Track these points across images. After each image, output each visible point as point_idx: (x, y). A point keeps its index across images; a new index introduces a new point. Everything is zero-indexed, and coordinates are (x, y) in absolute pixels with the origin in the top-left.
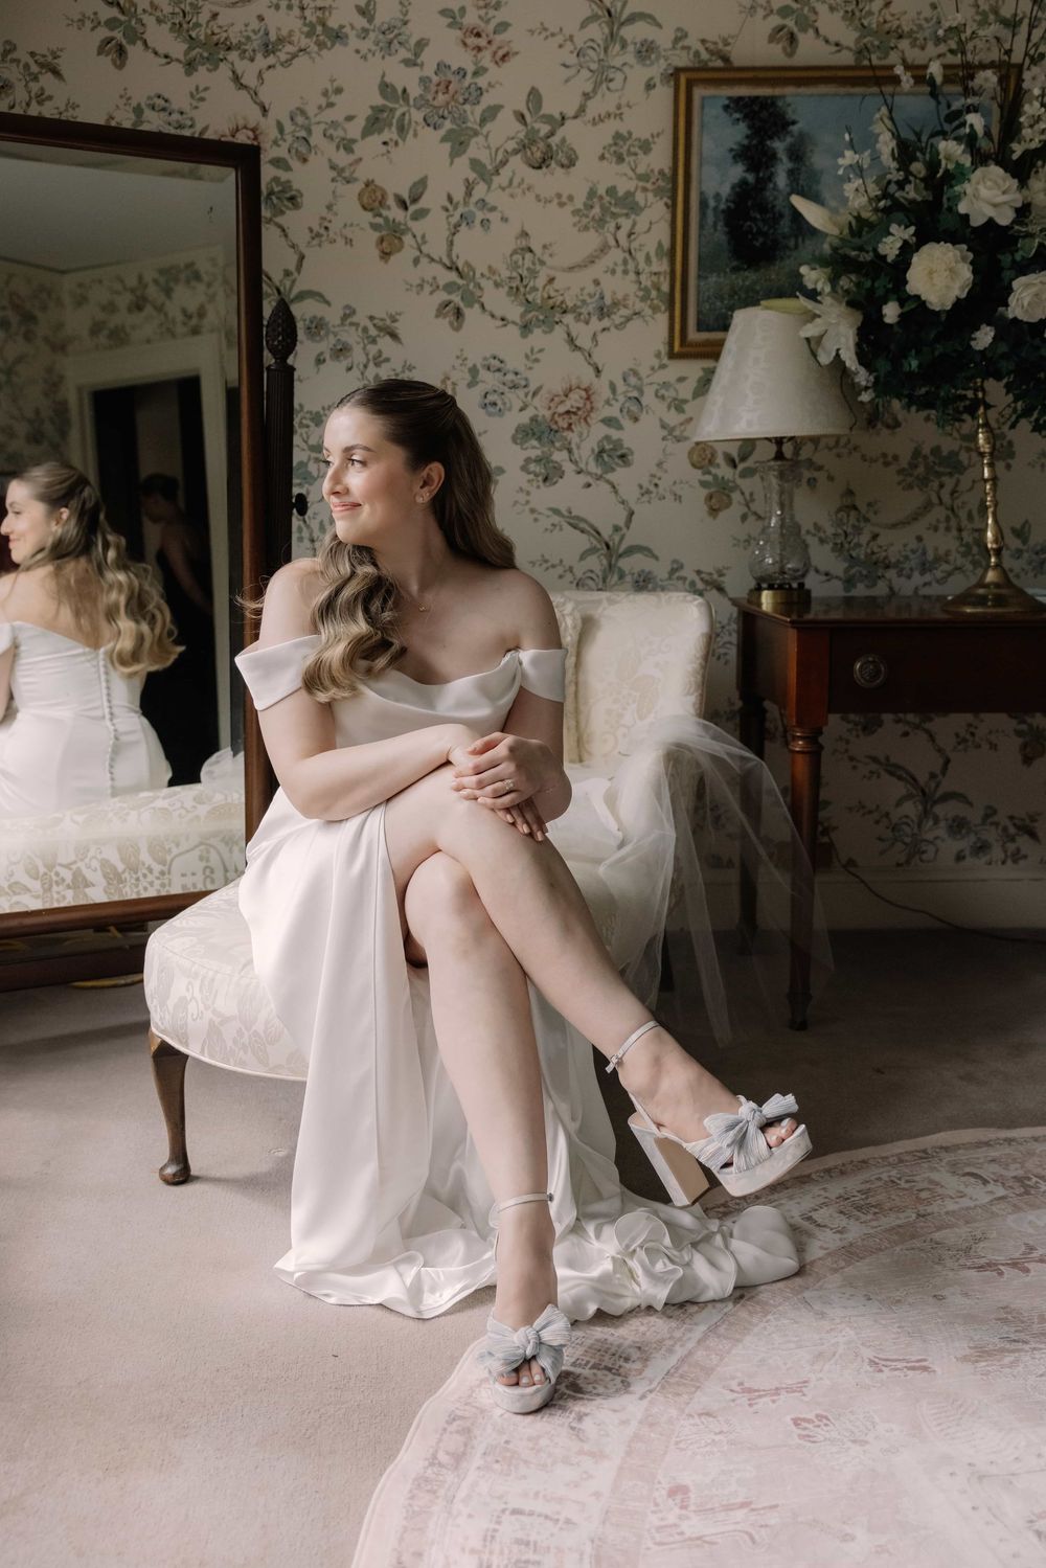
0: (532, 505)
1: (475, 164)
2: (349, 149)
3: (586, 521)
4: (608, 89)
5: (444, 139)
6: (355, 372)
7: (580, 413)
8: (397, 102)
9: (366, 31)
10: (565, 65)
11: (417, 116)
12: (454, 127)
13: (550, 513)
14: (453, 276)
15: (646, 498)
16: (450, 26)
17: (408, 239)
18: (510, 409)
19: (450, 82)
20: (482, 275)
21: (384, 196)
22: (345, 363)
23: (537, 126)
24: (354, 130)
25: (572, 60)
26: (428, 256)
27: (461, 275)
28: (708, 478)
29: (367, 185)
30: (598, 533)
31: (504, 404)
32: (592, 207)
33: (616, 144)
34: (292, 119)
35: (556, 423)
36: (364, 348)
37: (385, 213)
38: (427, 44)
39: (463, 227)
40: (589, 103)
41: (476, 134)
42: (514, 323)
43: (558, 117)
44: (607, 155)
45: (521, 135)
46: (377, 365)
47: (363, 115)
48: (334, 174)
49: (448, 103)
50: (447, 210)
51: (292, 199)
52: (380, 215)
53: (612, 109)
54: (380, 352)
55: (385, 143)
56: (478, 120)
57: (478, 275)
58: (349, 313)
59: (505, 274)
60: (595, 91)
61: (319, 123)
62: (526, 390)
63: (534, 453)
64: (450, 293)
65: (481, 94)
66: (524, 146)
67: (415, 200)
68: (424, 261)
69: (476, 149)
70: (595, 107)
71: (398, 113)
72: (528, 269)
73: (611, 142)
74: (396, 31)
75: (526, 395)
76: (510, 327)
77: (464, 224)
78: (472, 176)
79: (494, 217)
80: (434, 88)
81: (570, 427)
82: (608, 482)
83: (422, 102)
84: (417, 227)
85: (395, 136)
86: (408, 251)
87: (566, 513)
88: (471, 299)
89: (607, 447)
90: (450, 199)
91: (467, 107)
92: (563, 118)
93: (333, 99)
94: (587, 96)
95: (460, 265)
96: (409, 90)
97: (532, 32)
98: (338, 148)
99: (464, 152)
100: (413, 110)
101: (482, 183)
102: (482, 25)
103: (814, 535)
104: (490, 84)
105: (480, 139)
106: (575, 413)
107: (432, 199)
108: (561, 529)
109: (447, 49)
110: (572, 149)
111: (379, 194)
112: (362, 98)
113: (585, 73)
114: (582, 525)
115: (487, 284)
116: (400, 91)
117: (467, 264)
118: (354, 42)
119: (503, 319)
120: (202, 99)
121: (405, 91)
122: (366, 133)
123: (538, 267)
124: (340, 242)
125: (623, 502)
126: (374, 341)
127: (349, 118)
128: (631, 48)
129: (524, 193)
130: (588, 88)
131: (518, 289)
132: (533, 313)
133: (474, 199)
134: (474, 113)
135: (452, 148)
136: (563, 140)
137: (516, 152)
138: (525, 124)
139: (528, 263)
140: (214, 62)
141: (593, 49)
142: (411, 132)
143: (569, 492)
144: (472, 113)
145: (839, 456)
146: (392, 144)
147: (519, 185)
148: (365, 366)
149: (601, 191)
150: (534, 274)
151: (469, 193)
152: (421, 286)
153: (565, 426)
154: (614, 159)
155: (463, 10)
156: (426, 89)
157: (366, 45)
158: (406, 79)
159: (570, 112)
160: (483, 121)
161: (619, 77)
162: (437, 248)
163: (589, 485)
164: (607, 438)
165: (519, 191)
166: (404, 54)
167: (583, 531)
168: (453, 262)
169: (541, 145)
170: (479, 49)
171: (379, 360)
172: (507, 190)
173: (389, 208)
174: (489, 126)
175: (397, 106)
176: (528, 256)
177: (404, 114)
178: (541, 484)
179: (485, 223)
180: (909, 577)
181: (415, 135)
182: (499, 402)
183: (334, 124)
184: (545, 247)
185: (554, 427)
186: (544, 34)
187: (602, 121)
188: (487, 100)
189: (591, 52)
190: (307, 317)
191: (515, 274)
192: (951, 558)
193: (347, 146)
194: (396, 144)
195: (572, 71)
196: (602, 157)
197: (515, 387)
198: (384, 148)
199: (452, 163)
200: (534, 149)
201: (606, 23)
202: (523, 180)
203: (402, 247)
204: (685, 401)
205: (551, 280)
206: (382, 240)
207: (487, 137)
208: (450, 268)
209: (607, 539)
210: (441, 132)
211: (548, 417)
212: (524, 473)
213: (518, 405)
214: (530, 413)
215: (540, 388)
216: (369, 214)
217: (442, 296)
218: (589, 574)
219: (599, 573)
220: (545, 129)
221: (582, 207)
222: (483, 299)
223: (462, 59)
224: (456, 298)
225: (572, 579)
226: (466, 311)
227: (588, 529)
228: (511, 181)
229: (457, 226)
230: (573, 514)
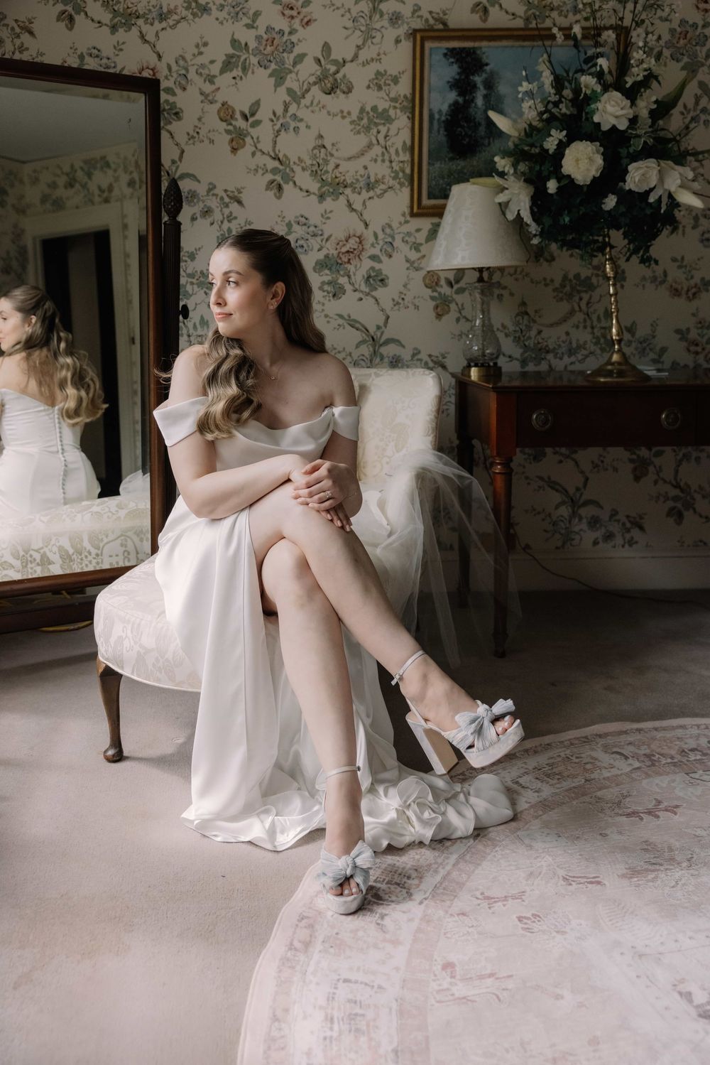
0: (325, 313)
1: (290, 92)
2: (212, 82)
3: (358, 322)
4: (372, 43)
5: (270, 76)
6: (216, 226)
7: (355, 252)
8: (242, 51)
10: (345, 28)
11: (254, 60)
12: (277, 67)
13: (337, 317)
14: (276, 164)
15: (397, 307)
17: (248, 140)
18: (312, 250)
19: (274, 39)
20: (294, 163)
21: (233, 111)
22: (209, 220)
23: (328, 67)
24: (215, 69)
25: (350, 24)
26: (261, 151)
27: (281, 163)
28: (436, 294)
29: (223, 105)
30: (367, 331)
31: (308, 246)
32: (362, 119)
33: (377, 78)
34: (176, 62)
35: (341, 258)
36: (221, 211)
37: (234, 123)
38: (260, 14)
39: (283, 133)
40: (361, 52)
41: (290, 72)
42: (314, 194)
43: (341, 61)
44: (371, 85)
45: (319, 73)
46: (229, 221)
47: (221, 59)
48: (202, 98)
49: (273, 52)
50: (272, 121)
51: (176, 114)
52: (231, 124)
53: (375, 56)
54: (231, 212)
55: (234, 78)
56: (292, 63)
57: (292, 163)
58: (212, 188)
59: (309, 162)
60: (364, 44)
61: (193, 65)
62: (322, 237)
63: (326, 279)
64: (274, 174)
65: (294, 46)
66: (320, 80)
67: (253, 115)
68: (258, 154)
69: (290, 82)
70: (365, 55)
71: (242, 59)
72: (323, 159)
73: (374, 77)
74: (241, 6)
75: (322, 241)
76: (312, 196)
77: (283, 130)
78: (288, 99)
80: (264, 43)
81: (349, 262)
82: (373, 297)
83: (257, 52)
84: (254, 132)
85: (240, 74)
86: (249, 148)
87: (347, 318)
88: (288, 178)
89: (373, 274)
90: (274, 114)
91: (285, 55)
92: (344, 62)
93: (202, 49)
94: (359, 47)
95: (281, 156)
96: (249, 44)
97: (325, 6)
98: (205, 81)
99: (283, 84)
100: (251, 57)
101: (294, 104)
103: (502, 331)
104: (299, 40)
105: (293, 75)
106: (352, 252)
107: (263, 114)
108: (344, 328)
110: (350, 82)
111: (230, 110)
112: (219, 50)
113: (358, 33)
114: (357, 325)
115: (298, 169)
116: (243, 45)
117: (285, 156)
118: (215, 13)
119: (307, 192)
120: (121, 50)
121: (246, 44)
122: (222, 71)
123: (329, 158)
124: (207, 141)
125: (382, 310)
126: (227, 206)
127: (212, 62)
128: (386, 17)
129: (320, 110)
130: (360, 42)
131: (316, 171)
132: (326, 188)
133: (289, 114)
134: (289, 59)
135: (276, 80)
136: (344, 76)
137: (315, 83)
138: (321, 66)
139: (323, 155)
140: (128, 26)
141: (363, 17)
142: (250, 71)
143: (348, 304)
145: (516, 280)
146: (238, 78)
147: (317, 105)
148: (222, 222)
149: (368, 108)
150: (326, 162)
151: (286, 110)
152: (256, 170)
153: (346, 260)
154: (376, 88)
156: (260, 43)
157: (223, 15)
158: (247, 37)
159: (349, 58)
160: (295, 64)
161: (378, 35)
162: (266, 145)
163: (361, 299)
164: (372, 268)
165: (317, 109)
166: (246, 21)
167: (357, 329)
168: (277, 155)
169: (331, 79)
170: (292, 17)
171: (230, 218)
172: (310, 108)
173: (236, 119)
174: (298, 67)
175: (241, 54)
176: (323, 150)
177: (246, 59)
178: (331, 298)
179: (296, 129)
180: (561, 359)
181: (253, 73)
182: (305, 245)
183: (203, 66)
184: (333, 145)
185: (340, 261)
186: (333, 8)
187: (368, 63)
188: (297, 50)
189: (362, 20)
190: (189, 190)
191: (314, 162)
192: (587, 346)
193: (211, 79)
194: (241, 78)
195: (350, 32)
196: (369, 87)
197: (315, 235)
198: (234, 80)
199: (275, 91)
200: (327, 82)
202: (319, 102)
203: (244, 145)
204: (421, 244)
205: (337, 166)
206: (232, 140)
207: (297, 74)
208: (274, 159)
209: (373, 334)
210: (269, 71)
211: (335, 255)
212: (321, 292)
213: (316, 247)
214: (324, 252)
215: (330, 236)
216: (224, 124)
217: (269, 177)
218: (361, 357)
219: (368, 357)
220: (333, 69)
221: (356, 119)
222: (295, 179)
223: (282, 24)
224: (278, 178)
225: (350, 360)
226: (285, 187)
227: (361, 327)
228: (312, 103)
229: (279, 131)
230: (352, 318)
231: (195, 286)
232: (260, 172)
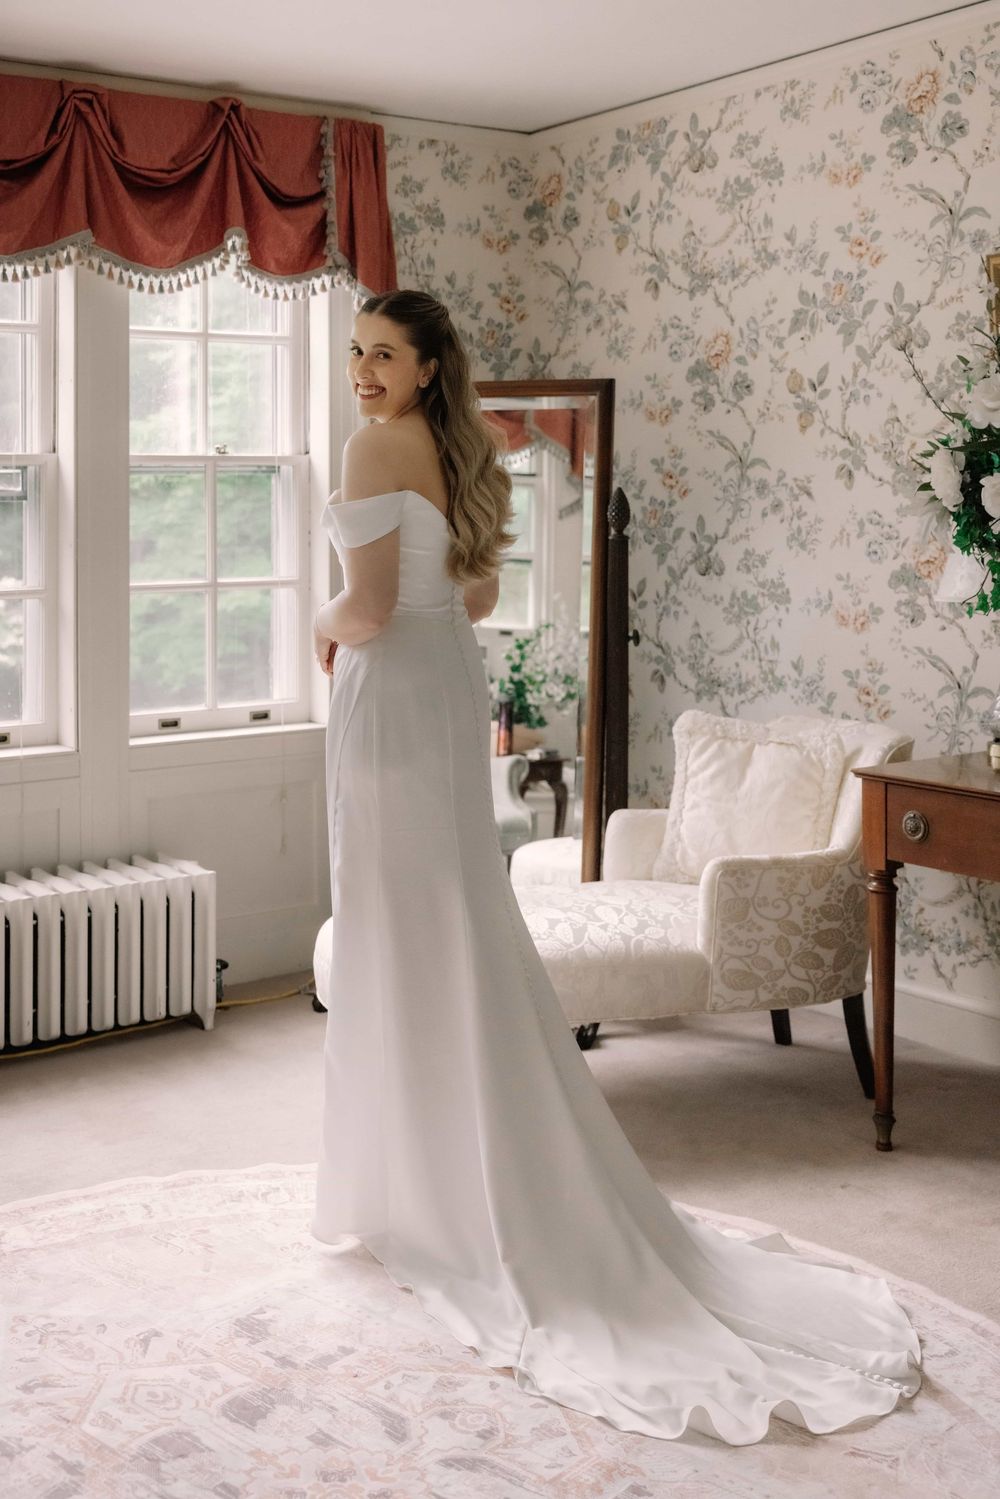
0: (904, 644)
1: (860, 350)
2: (781, 346)
3: (941, 660)
4: (952, 276)
5: (839, 332)
6: (786, 524)
7: (937, 562)
8: (810, 305)
9: (790, 252)
10: (919, 261)
11: (822, 314)
12: (846, 321)
13: (915, 651)
14: (845, 444)
15: (987, 644)
16: (842, 240)
17: (817, 415)
18: (886, 557)
19: (842, 285)
20: (866, 443)
21: (802, 380)
22: (779, 516)
23: (901, 314)
24: (784, 330)
25: (924, 255)
26: (830, 428)
27: (851, 443)
29: (792, 373)
30: (952, 673)
31: (882, 552)
32: (941, 380)
33: (958, 324)
34: (748, 325)
35: (919, 570)
36: (791, 504)
37: (802, 394)
38: (828, 257)
39: (852, 404)
40: (938, 290)
41: (860, 325)
42: (888, 482)
43: (915, 304)
44: (952, 334)
45: (890, 324)
46: (799, 518)
47: (789, 318)
48: (772, 366)
49: (842, 301)
50: (841, 389)
52: (799, 397)
53: (955, 294)
54: (800, 507)
55: (802, 339)
56: (861, 313)
57: (862, 443)
58: (782, 476)
59: (881, 441)
60: (941, 280)
61: (763, 327)
62: (898, 541)
63: (904, 597)
64: (844, 458)
65: (863, 292)
66: (892, 332)
67: (821, 383)
68: (827, 432)
69: (861, 339)
70: (943, 293)
71: (810, 314)
72: (897, 436)
73: (954, 322)
74: (809, 249)
75: (898, 545)
76: (886, 486)
77: (852, 401)
78: (858, 360)
79: (872, 393)
80: (832, 291)
81: (929, 575)
82: (959, 627)
83: (826, 304)
84: (822, 404)
85: (808, 333)
86: (817, 426)
87: (928, 653)
88: (859, 463)
90: (843, 380)
91: (854, 304)
92: (919, 306)
93: (772, 307)
94: (936, 284)
95: (851, 434)
96: (817, 295)
97: (896, 236)
98: (774, 345)
99: (852, 341)
100: (819, 311)
101: (864, 366)
102: (863, 235)
104: (869, 284)
105: (862, 329)
106: (932, 563)
107: (832, 382)
108: (924, 667)
109: (842, 259)
110: (925, 331)
111: (799, 379)
112: (789, 305)
113: (934, 265)
114: (940, 664)
115: (869, 450)
116: (811, 296)
117: (855, 434)
118: (783, 261)
119: (880, 480)
120: (698, 317)
121: (814, 295)
122: (791, 331)
123: (904, 435)
124: (776, 419)
125: (970, 646)
126: (797, 499)
127: (781, 321)
128: (967, 239)
129: (892, 372)
130: (937, 277)
131: (890, 453)
132: (902, 474)
133: (859, 379)
134: (858, 308)
135: (845, 337)
136: (920, 325)
137: (886, 338)
138: (893, 314)
139: (897, 432)
140: (705, 288)
141: (939, 243)
142: (819, 327)
143: (928, 633)
144: (857, 308)
146: (806, 338)
147: (889, 365)
148: (792, 519)
150: (901, 439)
151: (855, 375)
152: (825, 453)
153: (926, 574)
154: (957, 336)
155: (850, 225)
156: (827, 292)
157: (792, 262)
158: (815, 286)
159: (924, 300)
160: (865, 314)
161: (958, 265)
162: (834, 422)
163: (944, 628)
165: (889, 370)
166: (814, 266)
167: (940, 670)
168: (846, 433)
169: (904, 330)
170: (861, 255)
171: (800, 514)
172: (881, 370)
173: (804, 390)
174: (869, 317)
175: (809, 308)
176: (896, 424)
177: (813, 315)
178: (909, 624)
179: (866, 399)
181: (821, 330)
182: (879, 551)
183: (772, 327)
184: (908, 417)
185: (918, 574)
186: (904, 237)
187: (947, 304)
188: (867, 297)
189: (938, 247)
190: (757, 479)
191: (888, 441)
193: (780, 342)
194: (809, 338)
195: (925, 265)
196: (948, 336)
197: (889, 538)
198: (802, 342)
199: (844, 351)
200: (899, 334)
201: (949, 220)
202: (891, 362)
203: (813, 421)
206: (801, 416)
207: (867, 327)
208: (844, 438)
209: (959, 679)
210: (838, 326)
211: (914, 566)
212: (897, 614)
213: (892, 554)
214: (900, 561)
215: (907, 540)
216: (793, 396)
217: (839, 461)
218: (945, 710)
219: (953, 710)
220: (906, 316)
221: (934, 381)
222: (866, 463)
223: (849, 265)
224: (848, 462)
225: (932, 712)
226: (856, 473)
227: (944, 668)
228: (883, 363)
229: (848, 402)
230: (933, 654)
231: (766, 599)
232: (830, 455)
